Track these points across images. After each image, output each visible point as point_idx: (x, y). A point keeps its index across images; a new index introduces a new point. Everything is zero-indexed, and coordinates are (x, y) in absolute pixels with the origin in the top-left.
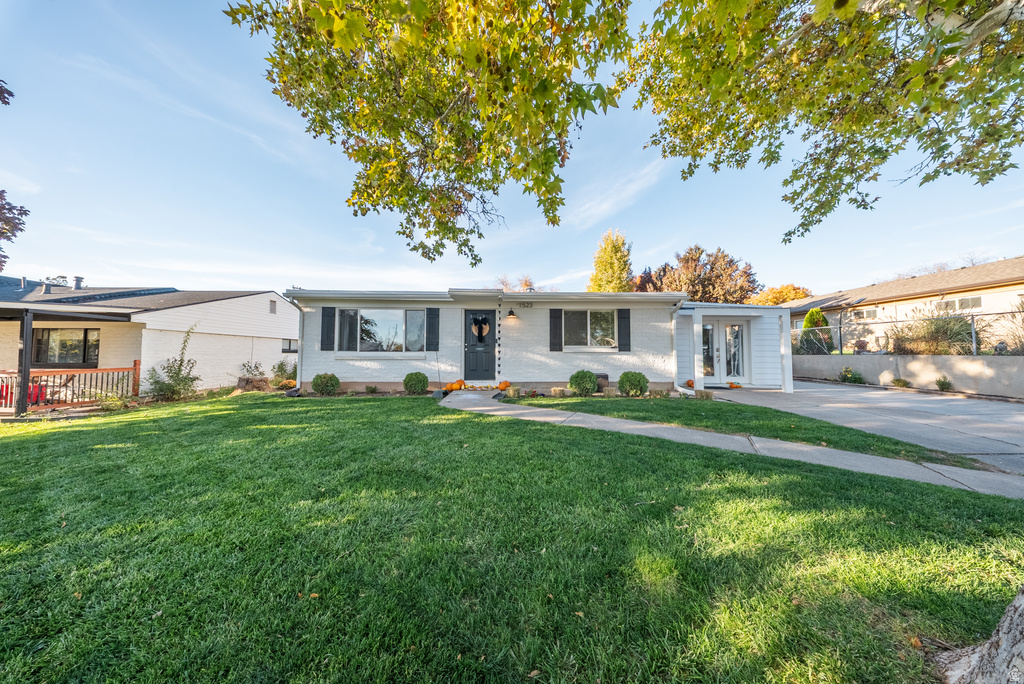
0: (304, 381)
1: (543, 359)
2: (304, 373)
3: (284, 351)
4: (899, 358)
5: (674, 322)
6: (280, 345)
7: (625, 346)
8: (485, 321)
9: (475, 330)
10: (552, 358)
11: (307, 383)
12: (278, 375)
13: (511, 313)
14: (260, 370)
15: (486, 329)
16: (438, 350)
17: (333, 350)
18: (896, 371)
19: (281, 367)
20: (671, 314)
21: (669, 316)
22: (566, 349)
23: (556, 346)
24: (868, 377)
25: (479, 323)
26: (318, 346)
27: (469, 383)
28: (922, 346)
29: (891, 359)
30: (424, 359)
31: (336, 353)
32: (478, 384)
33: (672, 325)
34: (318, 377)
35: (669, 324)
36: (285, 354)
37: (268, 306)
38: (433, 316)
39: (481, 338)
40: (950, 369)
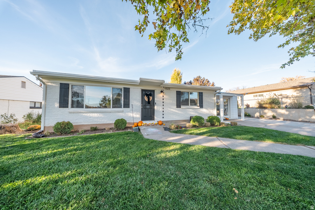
0: (46, 125)
1: (174, 111)
2: (46, 121)
3: (31, 108)
4: (261, 109)
5: (216, 97)
6: (29, 104)
7: (201, 106)
8: (150, 95)
9: (146, 99)
10: (178, 110)
11: (49, 127)
12: (27, 120)
13: (162, 92)
14: (15, 118)
15: (151, 98)
16: (129, 108)
17: (67, 107)
18: (260, 113)
19: (29, 116)
20: (215, 95)
21: (214, 95)
22: (182, 107)
23: (178, 106)
24: (252, 115)
25: (148, 96)
26: (57, 105)
27: (145, 122)
28: (267, 106)
29: (259, 110)
30: (123, 112)
31: (70, 109)
32: (148, 122)
33: (215, 98)
34: (58, 124)
35: (214, 98)
36: (32, 109)
37: (20, 84)
38: (127, 91)
39: (149, 102)
40: (276, 112)
